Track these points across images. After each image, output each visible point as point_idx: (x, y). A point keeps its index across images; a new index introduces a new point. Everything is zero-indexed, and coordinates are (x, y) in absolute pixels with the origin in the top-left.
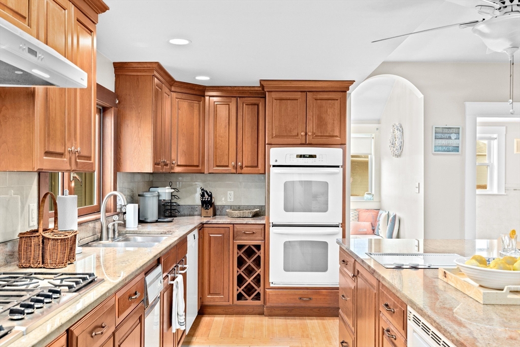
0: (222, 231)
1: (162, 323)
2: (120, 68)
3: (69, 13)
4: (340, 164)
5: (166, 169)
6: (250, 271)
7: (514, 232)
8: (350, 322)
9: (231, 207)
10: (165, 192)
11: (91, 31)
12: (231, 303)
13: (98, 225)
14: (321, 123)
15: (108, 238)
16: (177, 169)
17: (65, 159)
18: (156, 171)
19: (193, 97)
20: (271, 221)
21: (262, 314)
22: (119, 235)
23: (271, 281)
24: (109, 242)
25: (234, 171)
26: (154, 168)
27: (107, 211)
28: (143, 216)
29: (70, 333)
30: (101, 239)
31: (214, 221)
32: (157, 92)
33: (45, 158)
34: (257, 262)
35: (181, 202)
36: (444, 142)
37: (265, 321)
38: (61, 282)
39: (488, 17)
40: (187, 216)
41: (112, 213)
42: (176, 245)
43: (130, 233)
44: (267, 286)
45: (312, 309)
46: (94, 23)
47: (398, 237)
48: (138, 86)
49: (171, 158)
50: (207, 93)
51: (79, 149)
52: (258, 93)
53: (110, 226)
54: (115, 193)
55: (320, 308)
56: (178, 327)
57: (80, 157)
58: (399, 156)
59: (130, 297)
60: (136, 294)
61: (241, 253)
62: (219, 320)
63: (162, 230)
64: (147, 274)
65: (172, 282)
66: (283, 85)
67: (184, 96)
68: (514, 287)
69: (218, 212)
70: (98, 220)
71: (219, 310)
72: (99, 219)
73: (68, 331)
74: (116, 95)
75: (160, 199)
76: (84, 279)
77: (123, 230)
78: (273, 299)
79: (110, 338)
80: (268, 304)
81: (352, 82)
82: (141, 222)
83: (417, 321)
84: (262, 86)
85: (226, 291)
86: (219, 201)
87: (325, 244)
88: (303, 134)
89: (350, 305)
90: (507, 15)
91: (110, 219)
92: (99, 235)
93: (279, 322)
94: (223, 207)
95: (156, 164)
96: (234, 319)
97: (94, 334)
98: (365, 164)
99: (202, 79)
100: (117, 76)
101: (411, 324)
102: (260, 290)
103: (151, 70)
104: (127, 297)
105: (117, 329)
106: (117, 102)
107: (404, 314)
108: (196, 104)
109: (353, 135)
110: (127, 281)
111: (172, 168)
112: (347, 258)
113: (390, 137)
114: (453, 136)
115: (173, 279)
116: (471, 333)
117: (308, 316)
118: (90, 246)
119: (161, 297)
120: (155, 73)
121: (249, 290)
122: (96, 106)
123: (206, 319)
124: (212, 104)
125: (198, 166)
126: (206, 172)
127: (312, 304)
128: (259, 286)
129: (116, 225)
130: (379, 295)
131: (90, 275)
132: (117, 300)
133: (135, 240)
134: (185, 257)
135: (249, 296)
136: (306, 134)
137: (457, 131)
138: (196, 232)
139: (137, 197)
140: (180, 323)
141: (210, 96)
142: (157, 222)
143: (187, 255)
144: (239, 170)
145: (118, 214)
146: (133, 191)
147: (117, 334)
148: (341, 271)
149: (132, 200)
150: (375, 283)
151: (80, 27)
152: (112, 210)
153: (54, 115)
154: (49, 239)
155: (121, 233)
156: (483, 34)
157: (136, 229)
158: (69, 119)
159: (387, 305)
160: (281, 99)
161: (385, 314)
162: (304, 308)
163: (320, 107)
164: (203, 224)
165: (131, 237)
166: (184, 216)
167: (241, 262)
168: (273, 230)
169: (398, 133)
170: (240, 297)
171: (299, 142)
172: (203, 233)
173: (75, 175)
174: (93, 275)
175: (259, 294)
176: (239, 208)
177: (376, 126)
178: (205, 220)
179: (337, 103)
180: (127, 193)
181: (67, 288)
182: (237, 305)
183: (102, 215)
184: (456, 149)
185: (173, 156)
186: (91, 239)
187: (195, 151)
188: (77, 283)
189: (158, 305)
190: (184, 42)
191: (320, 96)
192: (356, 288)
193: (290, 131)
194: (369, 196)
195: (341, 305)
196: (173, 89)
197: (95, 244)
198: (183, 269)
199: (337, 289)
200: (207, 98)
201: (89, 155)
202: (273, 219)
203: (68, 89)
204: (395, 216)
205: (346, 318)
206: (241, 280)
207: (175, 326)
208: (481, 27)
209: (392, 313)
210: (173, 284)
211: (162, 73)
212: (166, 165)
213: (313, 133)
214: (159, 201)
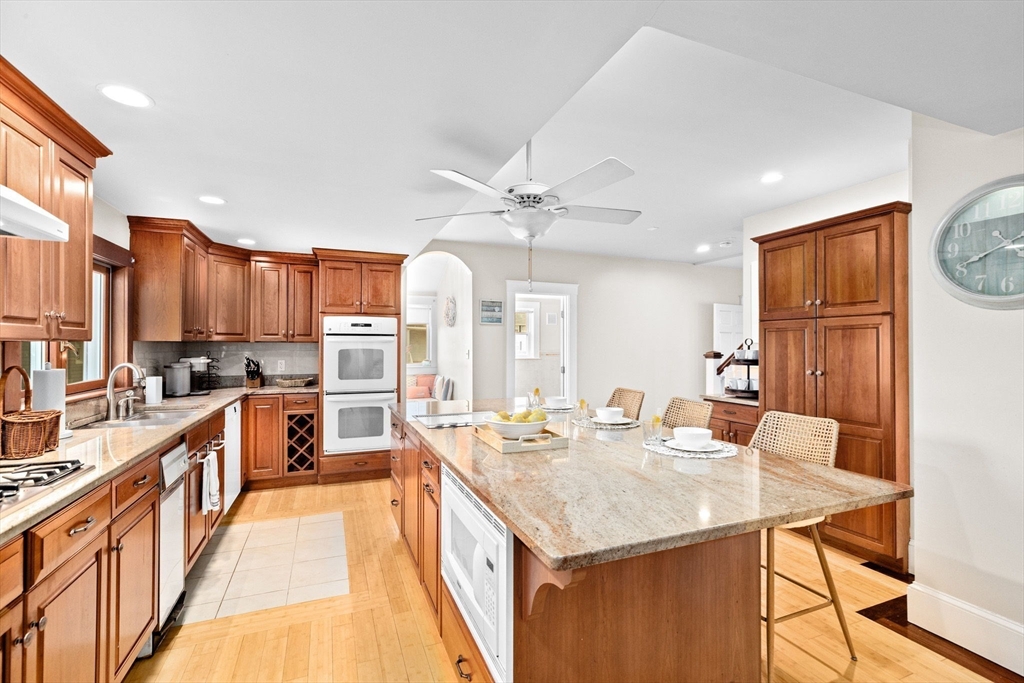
0: (271, 401)
1: (187, 506)
2: (137, 223)
3: (46, 151)
4: (395, 332)
5: (200, 337)
6: (302, 441)
7: (537, 390)
8: (399, 481)
9: (282, 377)
10: (200, 363)
11: (85, 177)
12: (281, 475)
13: (103, 403)
14: (376, 293)
15: (118, 417)
16: (216, 338)
17: (40, 326)
18: (186, 339)
19: (235, 261)
20: (325, 389)
21: (315, 483)
22: (135, 412)
23: (325, 449)
24: (120, 421)
25: (285, 340)
26: (183, 335)
27: (116, 385)
28: (171, 390)
29: (29, 535)
30: (107, 418)
31: (261, 392)
32: (187, 253)
33: (2, 324)
34: (310, 432)
35: (222, 373)
36: (489, 314)
37: (319, 490)
38: (28, 475)
39: (512, 209)
40: (230, 387)
41: (126, 388)
42: (208, 420)
43: (150, 409)
44: (321, 455)
45: (368, 472)
46: (89, 167)
47: (452, 399)
48: (162, 245)
49: (207, 325)
50: (253, 258)
51: (62, 314)
52: (311, 261)
53: (122, 403)
54: (130, 365)
55: (376, 471)
56: (211, 508)
57: (65, 323)
58: (452, 325)
59: (136, 482)
60: (145, 478)
61: (291, 424)
62: (267, 495)
63: (193, 405)
64: (163, 455)
65: (202, 461)
66: (338, 254)
67: (224, 259)
68: (526, 437)
69: (267, 382)
70: (103, 396)
71: (268, 484)
72: (105, 395)
73: (25, 534)
74: (131, 253)
75: (194, 370)
76: (62, 468)
77: (141, 407)
78: (327, 468)
79: (102, 532)
80: (322, 473)
81: (406, 256)
82: (165, 396)
83: (448, 475)
84: (315, 254)
85: (275, 463)
86: (267, 372)
87: (380, 410)
88: (358, 303)
89: (399, 465)
90: (525, 209)
91: (121, 395)
92: (105, 414)
93: (333, 490)
94: (273, 377)
95: (185, 331)
96: (284, 492)
97: (72, 532)
98: (424, 333)
99: (246, 243)
100: (133, 232)
101: (444, 478)
102: (314, 459)
103: (180, 229)
104: (131, 482)
105: (113, 521)
106: (133, 261)
107: (439, 468)
108: (239, 269)
109: (408, 306)
110: (130, 464)
111: (210, 336)
112: (397, 422)
113: (444, 308)
114: (497, 309)
115: (204, 457)
116: (486, 480)
117: (364, 479)
118: (90, 428)
119: (184, 478)
120: (185, 232)
121: (302, 460)
122: (92, 261)
123: (251, 496)
124: (259, 270)
125: (242, 334)
126: (252, 340)
127: (368, 468)
128: (312, 455)
129: (130, 402)
130: (420, 454)
131: (73, 463)
132: (114, 487)
133: (157, 417)
134: (222, 432)
135: (302, 466)
136: (361, 304)
137: (500, 304)
138: (238, 405)
139: (161, 369)
140: (213, 504)
141: (257, 261)
142: (189, 395)
143: (225, 430)
144: (290, 339)
145: (134, 389)
146: (158, 362)
147: (113, 528)
148: (392, 435)
149: (156, 372)
150: (418, 444)
151: (64, 169)
152: (126, 384)
153: (19, 272)
154: (13, 423)
155: (138, 409)
156: (508, 223)
157: (160, 405)
158: (46, 278)
159: (426, 463)
160: (335, 269)
161: (425, 472)
162: (360, 472)
163: (376, 278)
164: (246, 396)
165: (151, 414)
166: (226, 387)
167: (292, 433)
168: (326, 399)
169: (451, 305)
170: (291, 468)
171: (354, 311)
172: (248, 405)
173: (69, 345)
174: (78, 462)
175: (312, 463)
176: (291, 377)
177: (434, 298)
178: (250, 391)
179: (392, 276)
180: (148, 364)
181: (32, 481)
182: (287, 477)
183: (109, 391)
184: (499, 320)
185: (211, 323)
186: (92, 419)
187: (239, 318)
188: (49, 474)
189: (182, 487)
190: (217, 201)
191: (375, 267)
192: (404, 449)
193: (345, 301)
194: (427, 363)
195: (392, 466)
196: (210, 251)
197: (97, 425)
198: (219, 445)
199: (389, 451)
200: (253, 263)
201: (82, 321)
202: (327, 387)
203: (44, 242)
204: (449, 381)
205: (396, 478)
206: (292, 451)
207: (206, 507)
208: (506, 216)
209: (430, 469)
210: (202, 463)
211: (194, 232)
212: (202, 333)
213: (368, 303)
214: (192, 373)
